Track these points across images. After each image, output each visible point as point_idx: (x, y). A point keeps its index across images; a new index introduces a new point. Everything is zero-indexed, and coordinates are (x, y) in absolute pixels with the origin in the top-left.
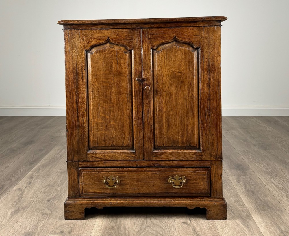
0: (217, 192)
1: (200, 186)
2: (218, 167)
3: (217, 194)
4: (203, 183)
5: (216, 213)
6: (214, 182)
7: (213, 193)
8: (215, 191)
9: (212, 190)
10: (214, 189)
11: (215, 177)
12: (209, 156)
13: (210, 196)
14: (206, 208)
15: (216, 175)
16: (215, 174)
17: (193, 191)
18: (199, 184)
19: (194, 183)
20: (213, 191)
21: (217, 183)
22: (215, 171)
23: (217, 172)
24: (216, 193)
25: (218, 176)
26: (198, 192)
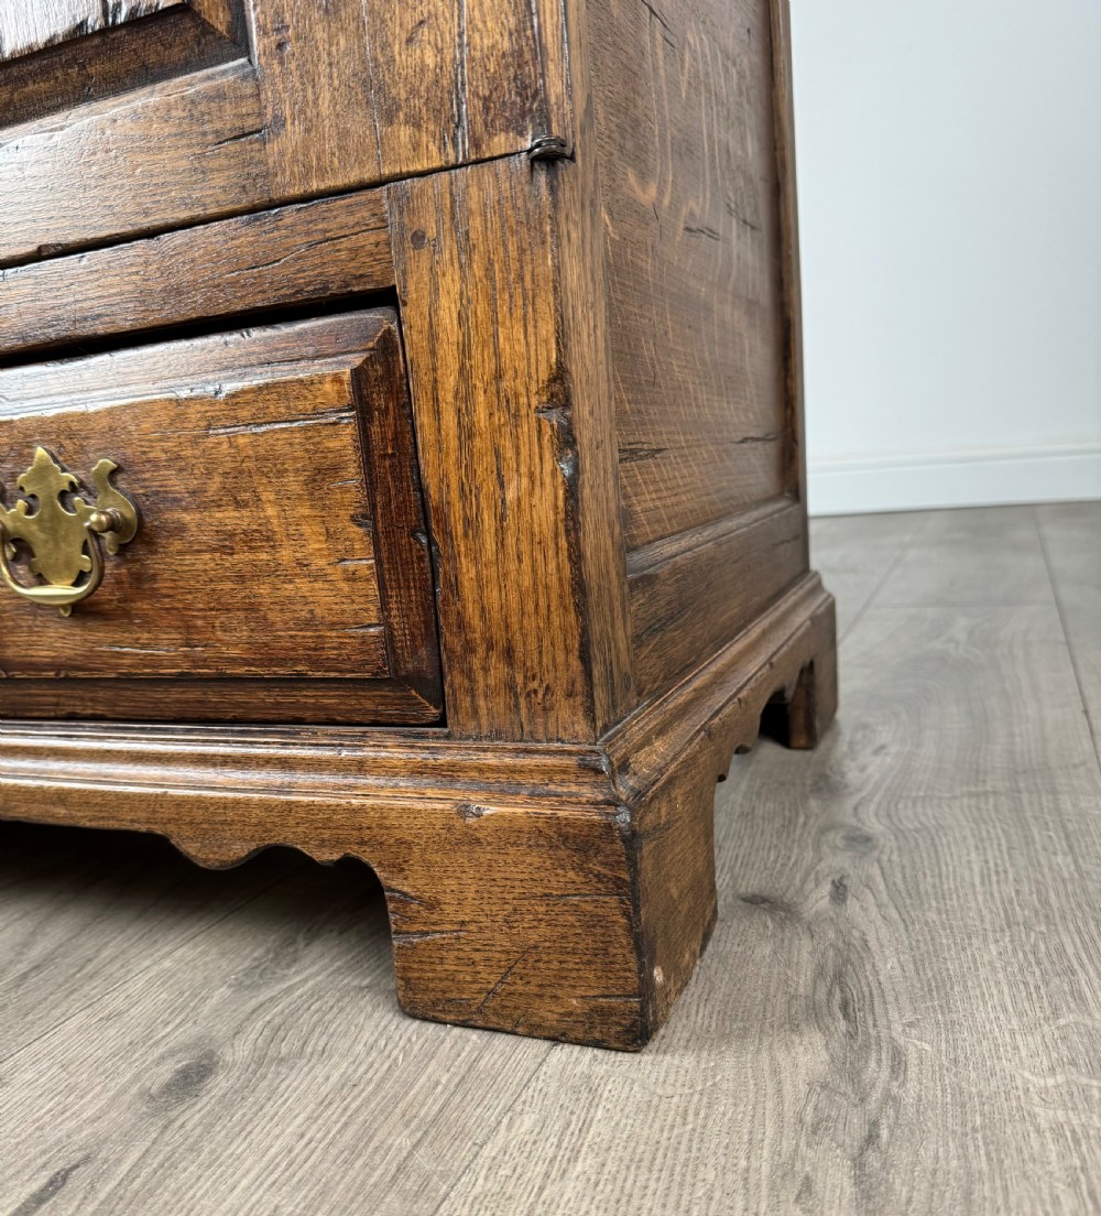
0: (509, 654)
1: (304, 586)
2: (489, 269)
3: (511, 687)
4: (329, 535)
5: (502, 941)
6: (467, 522)
7: (469, 674)
8: (490, 647)
9: (452, 641)
10: (472, 612)
11: (467, 433)
12: (358, 123)
13: (442, 722)
14: (368, 856)
15: (481, 415)
16: (465, 398)
17: (234, 652)
18: (286, 555)
19: (227, 543)
20: (469, 648)
21: (501, 531)
22: (465, 350)
23: (483, 365)
24: (499, 671)
25: (500, 417)
26: (281, 662)
